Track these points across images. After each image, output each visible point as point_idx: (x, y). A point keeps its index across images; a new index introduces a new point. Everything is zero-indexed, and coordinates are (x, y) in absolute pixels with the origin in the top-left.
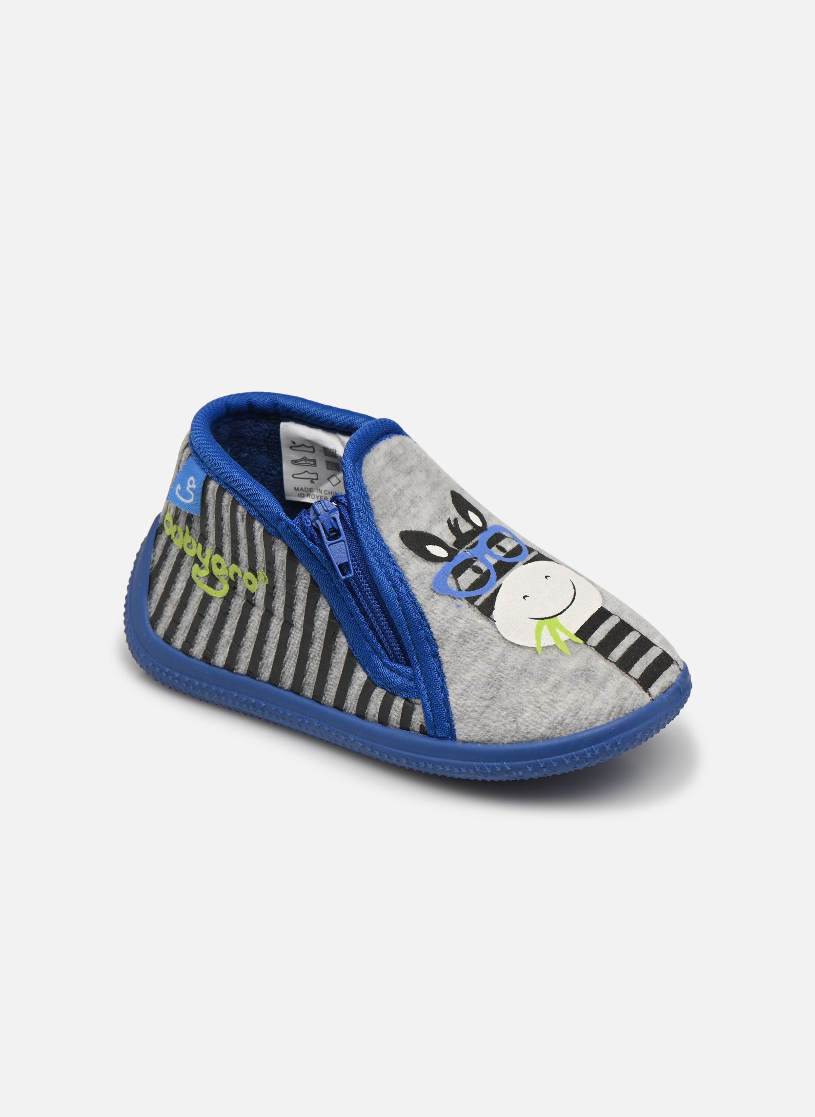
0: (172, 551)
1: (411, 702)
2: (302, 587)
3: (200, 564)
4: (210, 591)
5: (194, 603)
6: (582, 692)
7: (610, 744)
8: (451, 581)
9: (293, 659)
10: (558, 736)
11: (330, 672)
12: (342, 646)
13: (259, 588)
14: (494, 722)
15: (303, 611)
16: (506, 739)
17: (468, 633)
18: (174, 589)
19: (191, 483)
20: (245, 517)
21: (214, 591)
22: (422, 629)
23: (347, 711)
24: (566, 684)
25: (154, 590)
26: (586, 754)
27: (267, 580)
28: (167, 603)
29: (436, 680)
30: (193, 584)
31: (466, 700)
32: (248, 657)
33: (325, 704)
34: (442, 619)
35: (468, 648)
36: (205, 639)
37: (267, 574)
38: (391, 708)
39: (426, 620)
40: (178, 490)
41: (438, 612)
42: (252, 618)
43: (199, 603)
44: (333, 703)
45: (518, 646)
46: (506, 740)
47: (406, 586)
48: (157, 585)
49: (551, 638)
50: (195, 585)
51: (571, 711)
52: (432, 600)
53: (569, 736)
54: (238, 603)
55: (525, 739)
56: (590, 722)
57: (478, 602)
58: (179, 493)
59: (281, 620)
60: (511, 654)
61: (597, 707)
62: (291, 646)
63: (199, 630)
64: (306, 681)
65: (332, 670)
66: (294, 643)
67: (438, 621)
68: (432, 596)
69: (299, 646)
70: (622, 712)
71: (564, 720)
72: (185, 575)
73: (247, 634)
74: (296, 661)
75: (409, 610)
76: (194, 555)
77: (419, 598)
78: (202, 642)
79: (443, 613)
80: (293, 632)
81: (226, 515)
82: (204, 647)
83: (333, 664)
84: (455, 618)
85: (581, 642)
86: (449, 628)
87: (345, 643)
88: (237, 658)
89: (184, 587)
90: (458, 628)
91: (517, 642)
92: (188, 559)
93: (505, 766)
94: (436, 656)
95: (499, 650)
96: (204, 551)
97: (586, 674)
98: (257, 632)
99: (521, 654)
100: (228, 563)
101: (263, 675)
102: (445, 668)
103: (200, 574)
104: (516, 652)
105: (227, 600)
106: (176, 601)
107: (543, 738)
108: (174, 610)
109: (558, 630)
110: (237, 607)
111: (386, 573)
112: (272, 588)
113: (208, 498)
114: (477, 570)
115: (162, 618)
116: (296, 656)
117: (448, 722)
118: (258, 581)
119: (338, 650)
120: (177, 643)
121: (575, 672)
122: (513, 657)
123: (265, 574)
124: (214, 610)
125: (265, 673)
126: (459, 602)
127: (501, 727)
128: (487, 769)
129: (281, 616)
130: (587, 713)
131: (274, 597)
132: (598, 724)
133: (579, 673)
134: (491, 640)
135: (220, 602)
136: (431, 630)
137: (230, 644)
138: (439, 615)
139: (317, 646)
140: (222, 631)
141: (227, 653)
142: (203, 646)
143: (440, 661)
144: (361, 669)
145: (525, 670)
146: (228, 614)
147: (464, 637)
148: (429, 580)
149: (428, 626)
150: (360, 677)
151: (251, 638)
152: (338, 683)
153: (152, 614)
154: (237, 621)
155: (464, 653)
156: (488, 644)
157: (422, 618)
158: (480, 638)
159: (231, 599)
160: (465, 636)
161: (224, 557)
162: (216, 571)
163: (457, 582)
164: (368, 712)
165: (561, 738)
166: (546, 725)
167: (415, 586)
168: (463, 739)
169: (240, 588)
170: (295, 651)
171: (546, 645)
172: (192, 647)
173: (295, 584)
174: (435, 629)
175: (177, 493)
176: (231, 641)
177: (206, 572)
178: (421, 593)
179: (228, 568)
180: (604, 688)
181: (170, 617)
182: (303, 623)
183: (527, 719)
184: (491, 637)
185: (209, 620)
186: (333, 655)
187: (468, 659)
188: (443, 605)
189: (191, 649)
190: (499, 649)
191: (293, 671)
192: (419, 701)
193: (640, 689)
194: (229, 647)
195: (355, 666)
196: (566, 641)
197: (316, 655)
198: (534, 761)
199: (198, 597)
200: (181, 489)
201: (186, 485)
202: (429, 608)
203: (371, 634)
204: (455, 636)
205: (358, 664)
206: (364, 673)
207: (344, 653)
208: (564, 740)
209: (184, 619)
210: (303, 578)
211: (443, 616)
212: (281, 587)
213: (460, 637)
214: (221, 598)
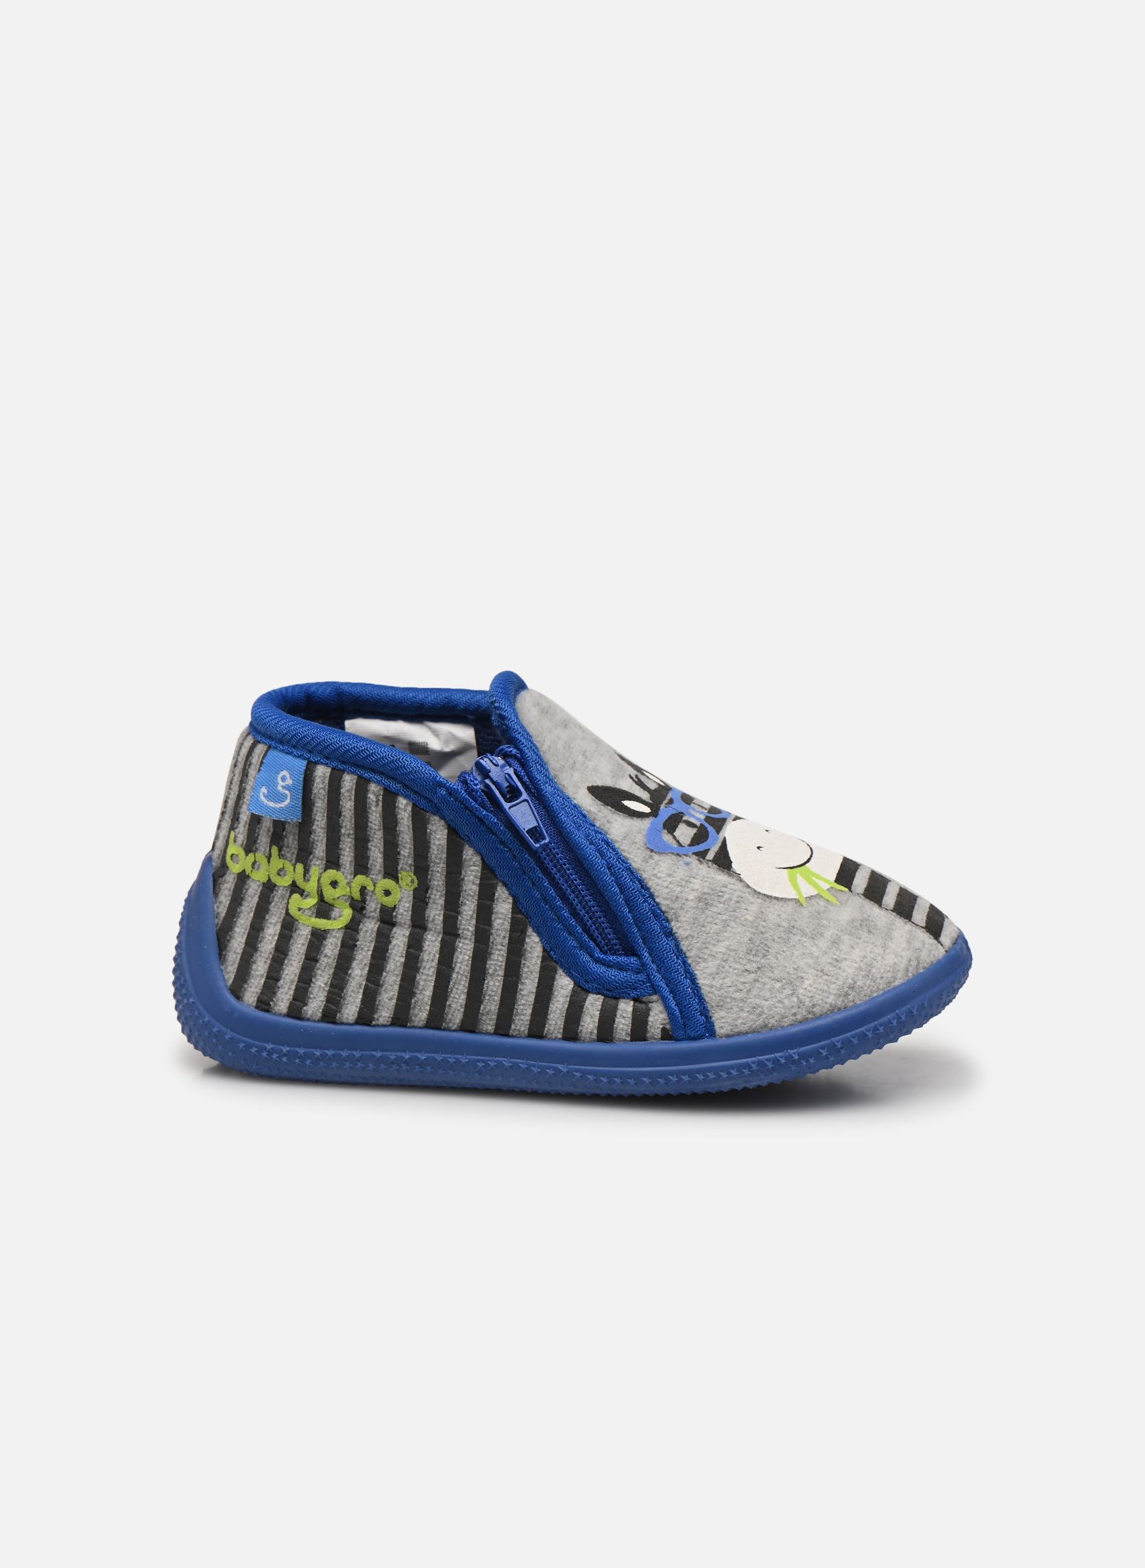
0: (250, 890)
1: (645, 1003)
2: (472, 877)
3: (302, 892)
4: (322, 924)
5: (299, 946)
6: (868, 946)
7: (916, 1007)
8: (667, 837)
9: (463, 983)
10: (851, 1004)
11: (520, 986)
12: (534, 946)
13: (402, 896)
14: (767, 1000)
15: (474, 912)
16: (785, 1020)
17: (709, 894)
18: (263, 938)
19: (283, 779)
20: (381, 798)
21: (330, 922)
22: (645, 901)
23: (549, 1036)
24: (846, 938)
25: (229, 949)
26: (891, 1023)
27: (416, 881)
28: (255, 958)
29: (676, 963)
30: (294, 922)
31: (724, 978)
32: (392, 999)
33: (514, 1035)
34: (670, 882)
35: (714, 912)
36: (324, 989)
37: (415, 874)
38: (615, 1016)
39: (648, 889)
40: (264, 793)
41: (663, 875)
42: (394, 942)
43: (306, 945)
44: (526, 1032)
45: (776, 898)
46: (786, 1022)
47: (614, 849)
48: (233, 941)
49: (811, 887)
50: (297, 923)
51: (861, 970)
52: (651, 861)
53: (866, 1002)
54: (370, 927)
55: (810, 1016)
56: (887, 981)
57: (710, 856)
58: (265, 796)
59: (439, 933)
60: (771, 909)
61: (891, 962)
62: (458, 965)
63: (313, 980)
64: (484, 1009)
65: (522, 984)
66: (463, 959)
67: (665, 886)
68: (651, 857)
69: (470, 962)
70: (921, 966)
71: (856, 983)
72: (278, 915)
73: (388, 966)
74: (467, 985)
75: (625, 879)
76: (291, 882)
77: (634, 862)
78: (320, 994)
79: (669, 875)
80: (461, 945)
81: (348, 805)
82: (322, 1001)
83: (524, 975)
84: (687, 878)
85: (846, 889)
86: (681, 892)
87: (538, 942)
88: (377, 1003)
89: (278, 932)
90: (693, 890)
91: (774, 895)
92: (280, 892)
93: (790, 1055)
94: (670, 934)
95: (754, 908)
96: (306, 871)
97: (866, 924)
98: (403, 960)
99: (783, 909)
100: (349, 877)
101: (418, 1019)
102: (684, 945)
103: (302, 906)
104: (776, 906)
105: (352, 929)
106: (268, 951)
107: (834, 1010)
108: (267, 966)
109: (814, 879)
110: (368, 934)
111: (587, 836)
112: (425, 890)
113: (315, 791)
115: (249, 979)
116: (467, 978)
117: (701, 1014)
118: (400, 887)
119: (529, 955)
120: (280, 1006)
121: (853, 923)
122: (774, 913)
123: (412, 874)
124: (331, 948)
125: (421, 1014)
126: (687, 859)
127: (777, 1005)
128: (768, 1063)
129: (438, 927)
130: (882, 971)
131: (427, 904)
132: (897, 983)
133: (857, 924)
134: (742, 898)
135: (340, 935)
136: (657, 900)
137: (363, 987)
138: (664, 879)
139: (498, 955)
140: (350, 972)
141: (360, 1000)
142: (322, 999)
143: (676, 940)
144: (563, 974)
145: (793, 927)
146: (356, 946)
147: (704, 901)
148: (640, 839)
149: (652, 896)
150: (564, 985)
151: (395, 970)
152: (533, 1000)
153: (231, 981)
154: (370, 953)
155: (709, 919)
156: (738, 902)
157: (642, 887)
158: (726, 896)
159: (359, 925)
160: (706, 899)
161: (342, 870)
162: (329, 893)
163: (674, 837)
164: (581, 1031)
165: (855, 1006)
166: (834, 992)
167: (626, 848)
168: (726, 1032)
169: (372, 907)
170: (464, 972)
171: (809, 895)
172: (306, 1005)
173: (460, 874)
174: (664, 898)
175: (262, 798)
176: (364, 983)
177: (312, 901)
178: (636, 856)
179: (349, 884)
180: (891, 939)
181: (262, 976)
182: (474, 928)
183: (809, 988)
184: (740, 894)
185: (327, 963)
186: (523, 962)
187: (716, 927)
188: (667, 866)
189: (305, 1008)
190: (755, 905)
191: (463, 999)
192: (655, 997)
193: (930, 938)
194: (362, 991)
195: (555, 971)
196: (828, 889)
197: (498, 968)
198: (828, 1041)
199: (304, 937)
200: (268, 792)
201: (276, 784)
202: (650, 873)
203: (573, 922)
204: (692, 900)
205: (558, 968)
206: (568, 979)
207: (538, 957)
208: (861, 1008)
209: (286, 972)
210: (471, 864)
211: (669, 880)
212: (438, 885)
213: (700, 901)
214: (341, 928)
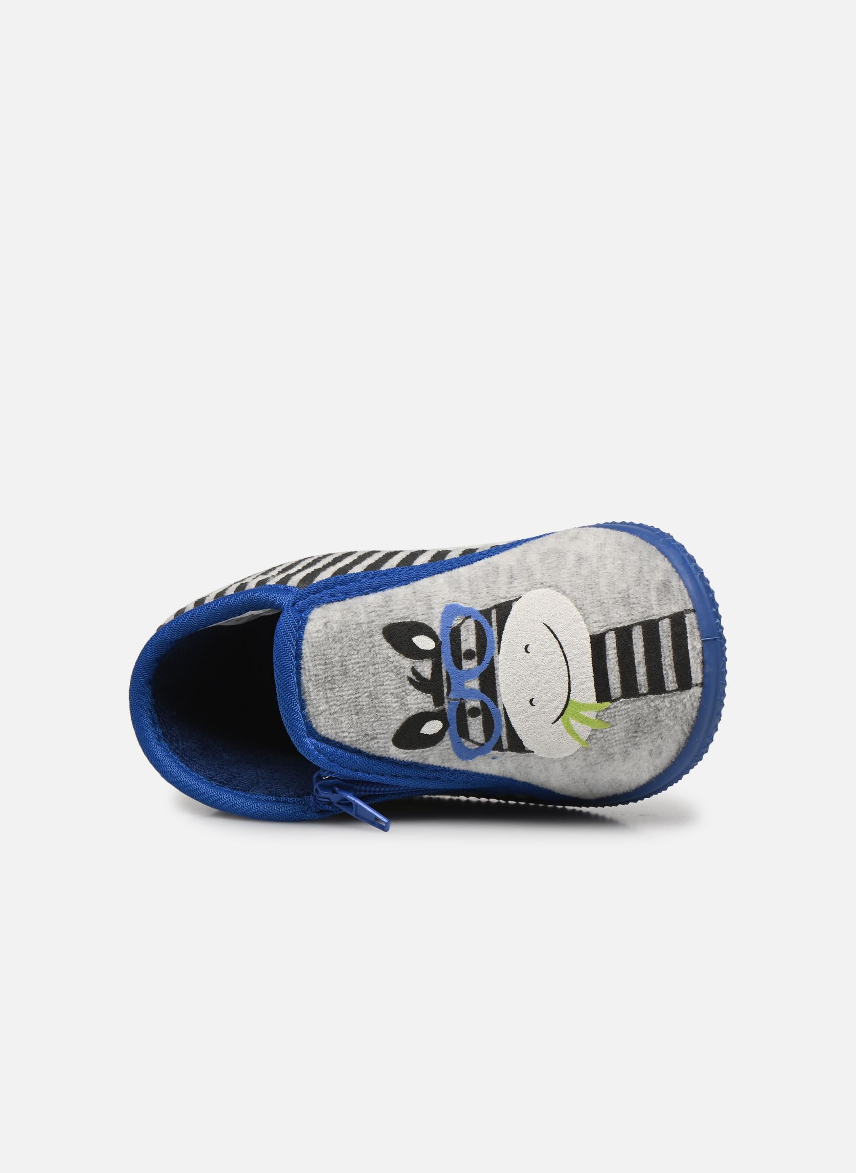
8: (467, 743)
45: (569, 755)
49: (584, 725)
85: (608, 703)
91: (565, 755)
97: (637, 729)
109: (582, 712)
114: (474, 712)
121: (628, 734)
126: (491, 754)
148: (452, 754)
163: (472, 741)
171: (587, 736)
193: (686, 692)
196: (596, 715)
